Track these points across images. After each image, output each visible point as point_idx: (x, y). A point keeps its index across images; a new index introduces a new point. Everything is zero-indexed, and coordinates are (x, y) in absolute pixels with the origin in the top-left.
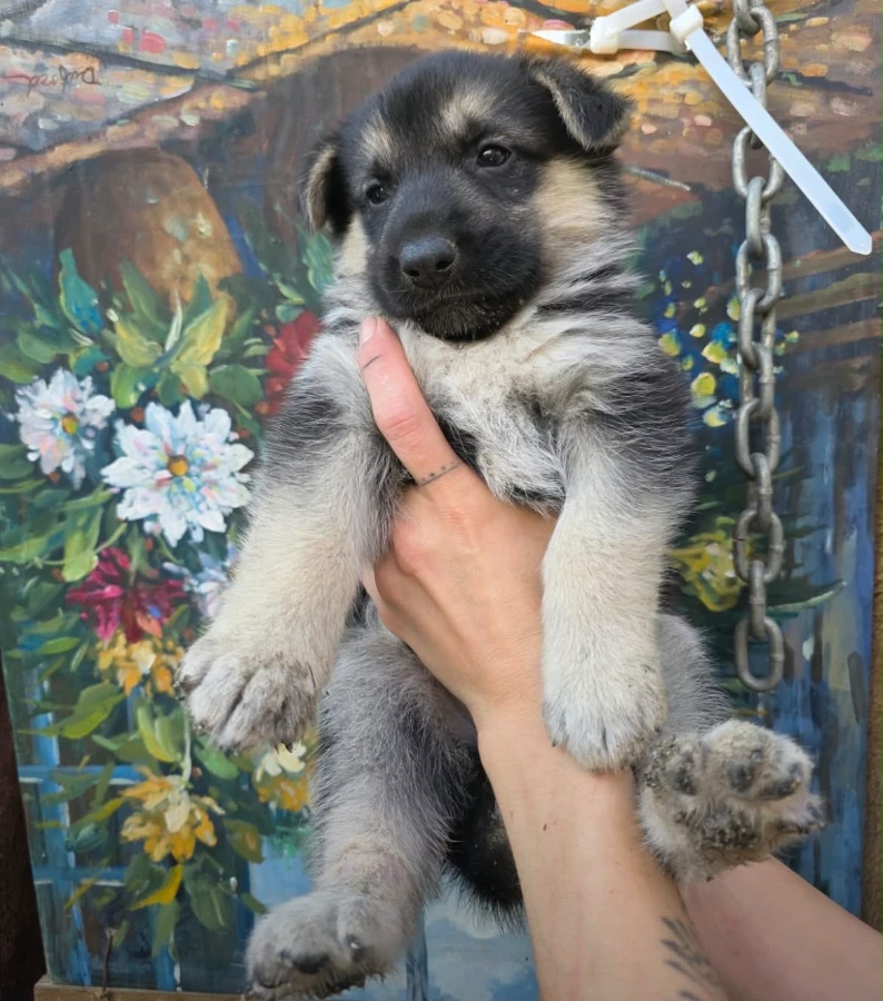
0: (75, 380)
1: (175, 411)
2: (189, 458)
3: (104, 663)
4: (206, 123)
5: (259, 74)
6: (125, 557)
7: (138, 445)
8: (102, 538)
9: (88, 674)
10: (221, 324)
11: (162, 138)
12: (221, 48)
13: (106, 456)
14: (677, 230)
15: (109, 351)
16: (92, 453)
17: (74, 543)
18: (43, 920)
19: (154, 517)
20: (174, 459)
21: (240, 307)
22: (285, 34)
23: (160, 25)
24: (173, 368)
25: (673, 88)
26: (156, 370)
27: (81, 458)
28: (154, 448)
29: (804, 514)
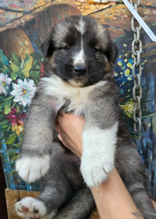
0: (4, 75)
1: (23, 80)
2: (27, 90)
3: (13, 130)
4: (26, 22)
5: (36, 11)
6: (16, 109)
7: (17, 88)
8: (11, 106)
9: (11, 132)
10: (31, 63)
11: (18, 25)
12: (28, 6)
13: (11, 90)
14: (121, 39)
15: (10, 69)
16: (9, 89)
17: (6, 107)
18: (6, 178)
19: (21, 102)
20: (24, 90)
21: (35, 59)
22: (40, 3)
23: (16, 3)
24: (23, 72)
25: (120, 9)
26: (19, 72)
27: (6, 90)
28: (20, 88)
29: (148, 98)
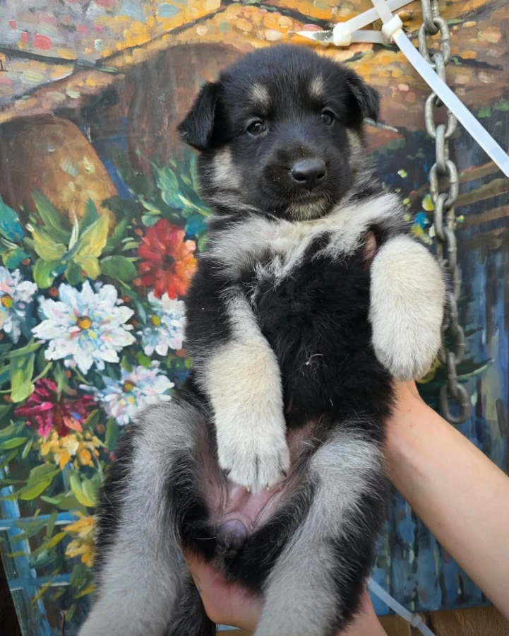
0: (8, 273)
1: (79, 288)
2: (91, 318)
3: (44, 451)
4: (84, 97)
5: (119, 62)
6: (53, 384)
7: (56, 312)
8: (36, 373)
9: (35, 459)
10: (106, 229)
11: (55, 107)
12: (91, 45)
13: (34, 320)
14: (392, 156)
15: (30, 251)
16: (24, 319)
17: (16, 379)
18: (18, 612)
19: (70, 357)
20: (81, 318)
21: (118, 217)
22: (134, 35)
23: (46, 29)
24: (76, 261)
25: (384, 67)
26: (64, 262)
27: (17, 323)
28: (67, 313)
29: (470, 323)
